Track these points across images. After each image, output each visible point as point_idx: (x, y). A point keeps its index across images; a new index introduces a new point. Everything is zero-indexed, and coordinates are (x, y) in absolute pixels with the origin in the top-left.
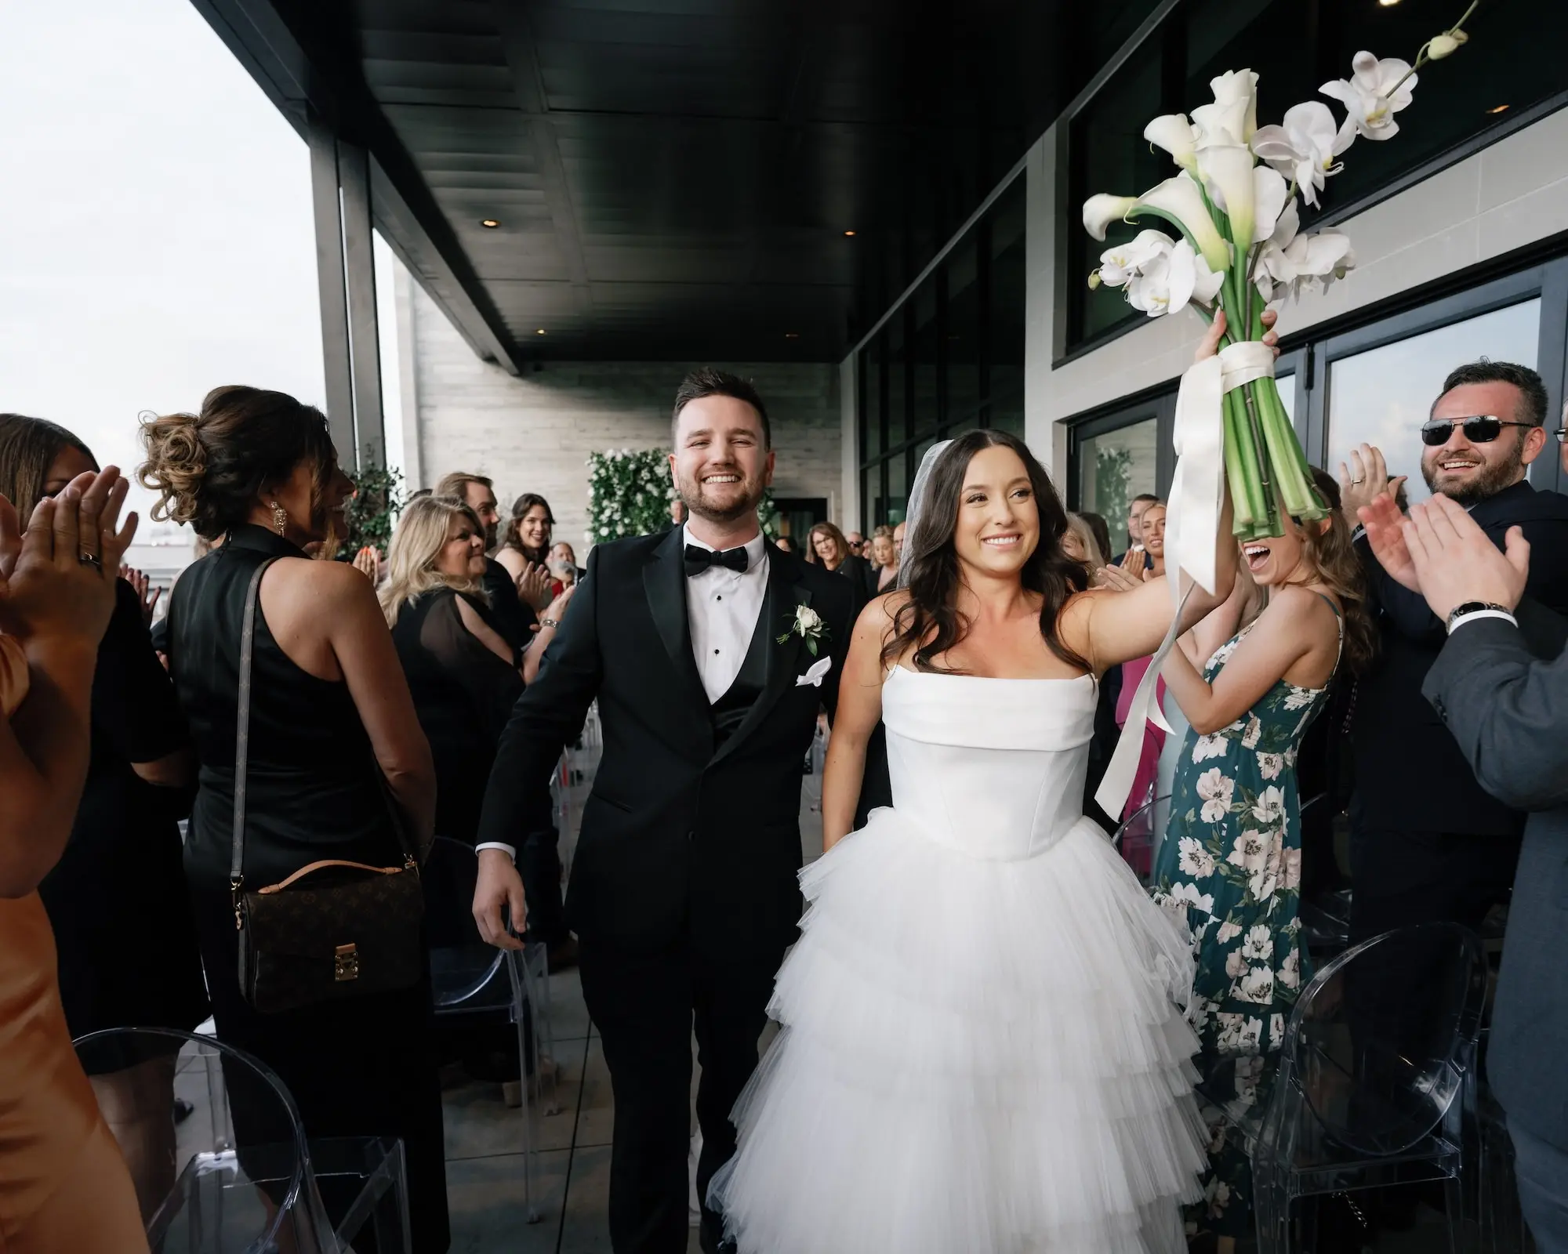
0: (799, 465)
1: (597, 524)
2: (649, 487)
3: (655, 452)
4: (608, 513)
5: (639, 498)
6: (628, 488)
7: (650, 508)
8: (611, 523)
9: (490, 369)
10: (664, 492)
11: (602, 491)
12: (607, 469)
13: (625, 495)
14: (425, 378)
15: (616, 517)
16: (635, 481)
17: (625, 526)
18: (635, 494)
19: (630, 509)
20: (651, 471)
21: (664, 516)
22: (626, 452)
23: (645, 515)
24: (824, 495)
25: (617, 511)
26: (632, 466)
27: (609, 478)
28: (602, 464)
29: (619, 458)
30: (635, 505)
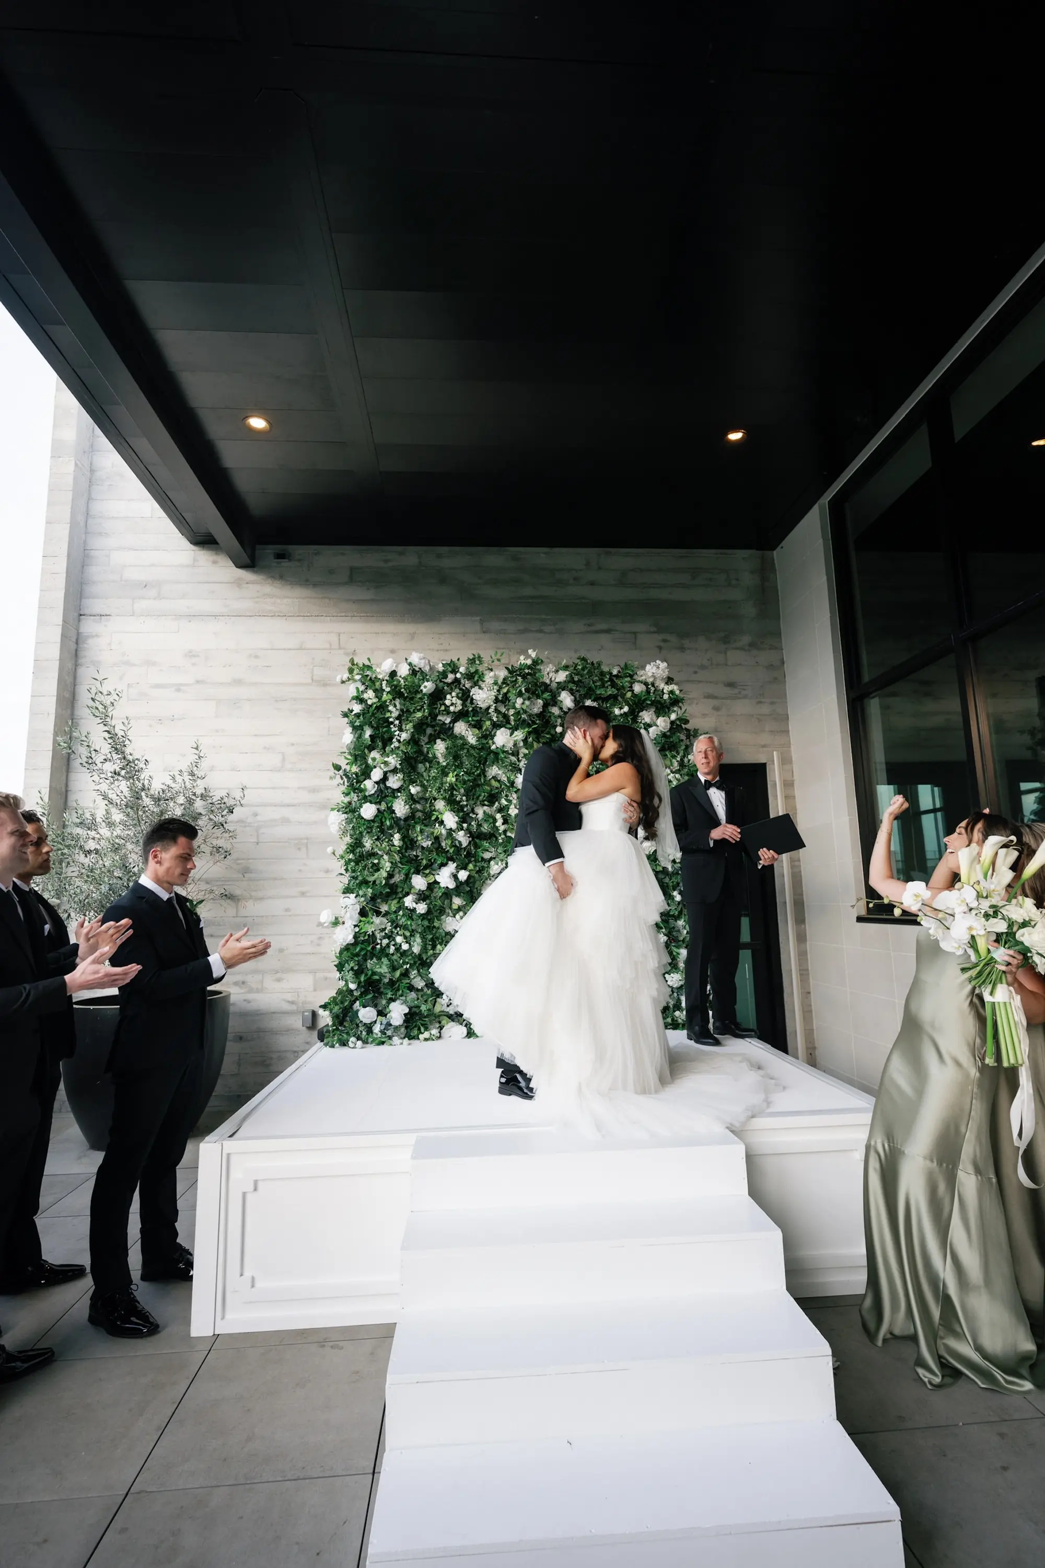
0: (717, 709)
1: (354, 797)
2: (460, 728)
3: (472, 661)
4: (377, 775)
5: (440, 747)
6: (420, 727)
7: (460, 766)
8: (383, 794)
9: (203, 557)
10: (488, 736)
11: (368, 732)
12: (378, 692)
13: (413, 741)
14: (94, 572)
15: (394, 782)
16: (433, 716)
17: (412, 799)
18: (432, 740)
19: (421, 767)
20: (465, 696)
21: (488, 783)
22: (416, 659)
23: (451, 778)
24: (762, 760)
25: (395, 771)
26: (428, 687)
27: (382, 707)
28: (370, 682)
29: (404, 671)
30: (432, 761)
